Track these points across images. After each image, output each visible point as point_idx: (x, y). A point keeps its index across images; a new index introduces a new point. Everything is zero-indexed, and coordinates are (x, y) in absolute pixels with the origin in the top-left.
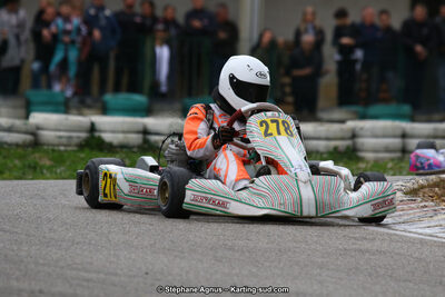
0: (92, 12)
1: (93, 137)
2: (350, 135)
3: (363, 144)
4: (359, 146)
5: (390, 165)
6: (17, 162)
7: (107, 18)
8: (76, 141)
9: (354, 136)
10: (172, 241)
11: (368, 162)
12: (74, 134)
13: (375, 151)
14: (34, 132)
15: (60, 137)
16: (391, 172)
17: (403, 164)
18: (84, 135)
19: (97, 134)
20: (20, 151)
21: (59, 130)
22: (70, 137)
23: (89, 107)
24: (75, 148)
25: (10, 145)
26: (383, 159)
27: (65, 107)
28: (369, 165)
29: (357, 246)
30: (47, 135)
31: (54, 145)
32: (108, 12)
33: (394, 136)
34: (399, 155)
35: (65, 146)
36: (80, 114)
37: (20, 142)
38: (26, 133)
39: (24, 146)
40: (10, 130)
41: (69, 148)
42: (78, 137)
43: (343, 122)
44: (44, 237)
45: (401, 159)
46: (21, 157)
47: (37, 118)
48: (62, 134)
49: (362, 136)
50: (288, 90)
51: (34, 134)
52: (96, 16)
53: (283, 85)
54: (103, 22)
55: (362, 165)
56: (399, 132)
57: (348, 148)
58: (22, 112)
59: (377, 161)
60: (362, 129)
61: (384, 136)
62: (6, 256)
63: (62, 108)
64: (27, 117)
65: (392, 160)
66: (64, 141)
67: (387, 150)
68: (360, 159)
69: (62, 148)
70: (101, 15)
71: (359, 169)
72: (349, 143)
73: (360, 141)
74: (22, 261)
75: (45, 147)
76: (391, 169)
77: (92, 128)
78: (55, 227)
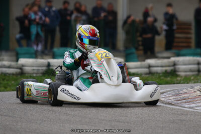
0: (47, 9)
1: (49, 69)
2: (173, 64)
3: (179, 68)
4: (177, 69)
5: (192, 78)
6: (13, 82)
7: (54, 11)
8: (41, 71)
9: (174, 64)
10: (90, 118)
11: (181, 77)
12: (40, 68)
13: (185, 71)
14: (21, 68)
15: (34, 70)
16: (193, 82)
17: (199, 78)
18: (44, 68)
19: (51, 68)
20: (14, 77)
21: (33, 66)
22: (38, 70)
23: (46, 55)
24: (41, 75)
25: (10, 74)
26: (189, 75)
27: (35, 55)
28: (182, 79)
29: (179, 118)
30: (27, 69)
31: (30, 74)
32: (54, 9)
33: (194, 64)
34: (196, 73)
35: (36, 74)
36: (43, 58)
37: (14, 73)
38: (17, 68)
39: (16, 74)
40: (9, 67)
41: (38, 75)
42: (42, 70)
43: (169, 58)
44: (29, 119)
45: (198, 75)
46: (15, 80)
47: (22, 61)
48: (35, 68)
49: (179, 65)
50: (140, 43)
51: (21, 69)
52: (49, 11)
53: (138, 41)
54: (52, 14)
55: (179, 79)
56: (196, 62)
57: (172, 70)
58: (14, 58)
59: (186, 76)
60: (178, 61)
61: (189, 64)
62: (11, 128)
63: (34, 56)
64: (17, 60)
65: (193, 75)
66: (35, 71)
67: (191, 71)
68: (178, 76)
69: (35, 75)
70: (51, 10)
71: (177, 80)
72: (172, 68)
73: (177, 67)
74: (18, 131)
75: (27, 75)
76: (193, 80)
77: (49, 65)
78: (34, 113)
